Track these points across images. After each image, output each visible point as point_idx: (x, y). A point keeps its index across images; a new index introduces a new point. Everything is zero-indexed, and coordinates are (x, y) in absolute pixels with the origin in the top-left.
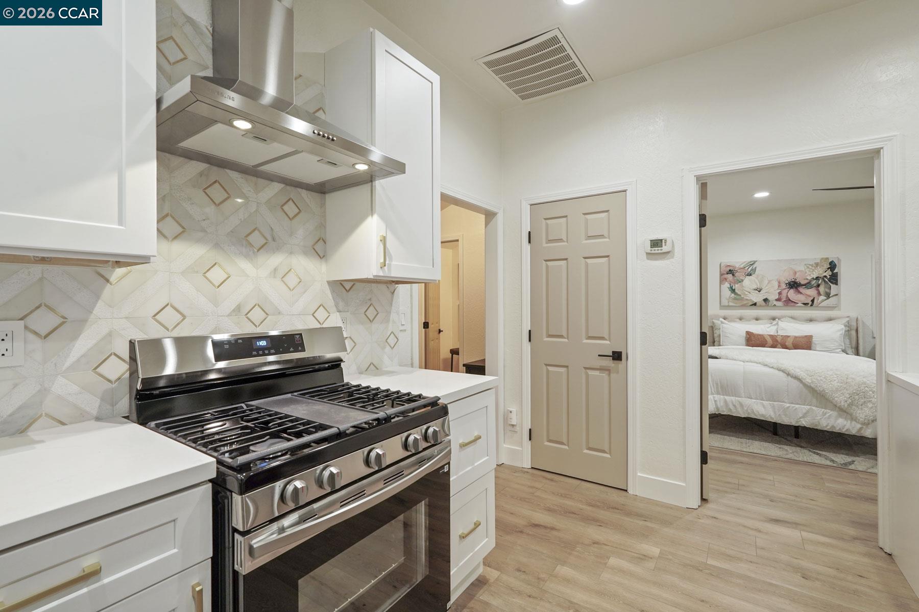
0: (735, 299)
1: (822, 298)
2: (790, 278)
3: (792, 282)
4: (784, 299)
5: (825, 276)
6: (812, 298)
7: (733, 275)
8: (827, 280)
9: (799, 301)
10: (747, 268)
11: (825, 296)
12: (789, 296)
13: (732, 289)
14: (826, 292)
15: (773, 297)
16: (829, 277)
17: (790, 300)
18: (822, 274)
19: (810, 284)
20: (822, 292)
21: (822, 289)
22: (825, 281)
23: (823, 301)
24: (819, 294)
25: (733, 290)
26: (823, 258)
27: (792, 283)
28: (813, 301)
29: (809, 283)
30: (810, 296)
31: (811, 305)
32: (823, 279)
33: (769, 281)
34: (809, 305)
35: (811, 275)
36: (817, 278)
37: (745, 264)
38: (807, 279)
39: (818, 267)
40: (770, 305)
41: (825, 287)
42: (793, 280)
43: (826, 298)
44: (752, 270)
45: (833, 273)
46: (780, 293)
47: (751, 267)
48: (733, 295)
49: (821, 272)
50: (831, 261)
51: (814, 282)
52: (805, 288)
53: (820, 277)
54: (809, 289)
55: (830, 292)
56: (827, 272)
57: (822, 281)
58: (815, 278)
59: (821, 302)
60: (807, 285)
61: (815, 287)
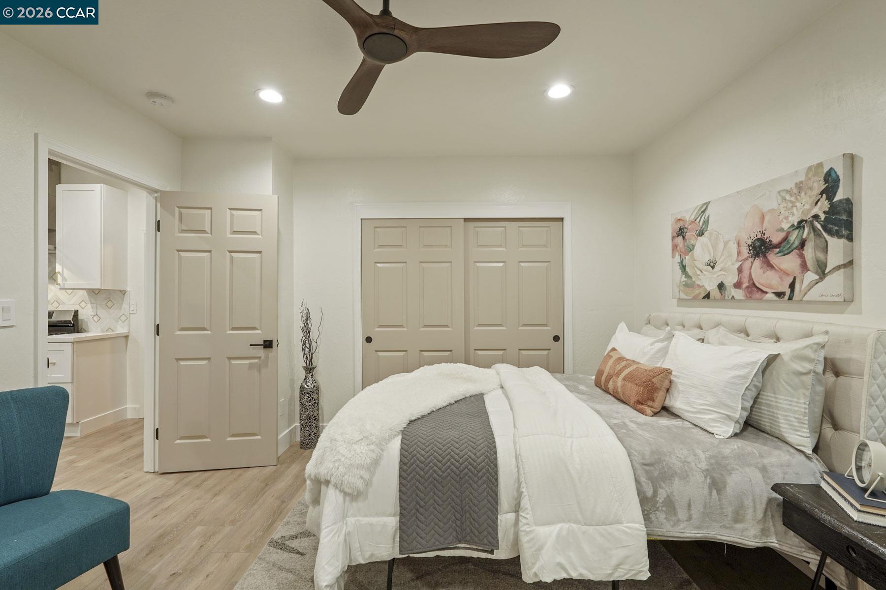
0: (686, 285)
1: (811, 276)
2: (749, 233)
3: (758, 240)
4: (745, 285)
5: (816, 217)
6: (791, 280)
7: (684, 237)
8: (819, 227)
9: (770, 287)
10: (698, 220)
11: (817, 273)
12: (753, 277)
13: (682, 265)
14: (818, 261)
15: (730, 279)
16: (823, 217)
17: (754, 284)
18: (810, 210)
19: (788, 243)
20: (810, 263)
21: (809, 252)
22: (814, 229)
23: (810, 287)
24: (804, 267)
25: (683, 267)
26: (810, 168)
27: (758, 244)
28: (792, 286)
29: (785, 239)
30: (788, 274)
31: (790, 298)
32: (812, 223)
33: (726, 243)
34: (787, 297)
35: (790, 219)
36: (800, 225)
37: (696, 211)
38: (782, 230)
39: (803, 194)
40: (726, 298)
41: (816, 247)
42: (759, 236)
43: (817, 277)
44: (704, 222)
45: (832, 205)
46: (740, 270)
47: (703, 218)
48: (684, 279)
49: (807, 207)
50: (828, 169)
51: (794, 237)
52: (779, 252)
53: (806, 221)
54: (785, 255)
55: (826, 259)
56: (819, 203)
57: (809, 229)
58: (796, 224)
59: (809, 290)
60: (782, 245)
61: (796, 248)
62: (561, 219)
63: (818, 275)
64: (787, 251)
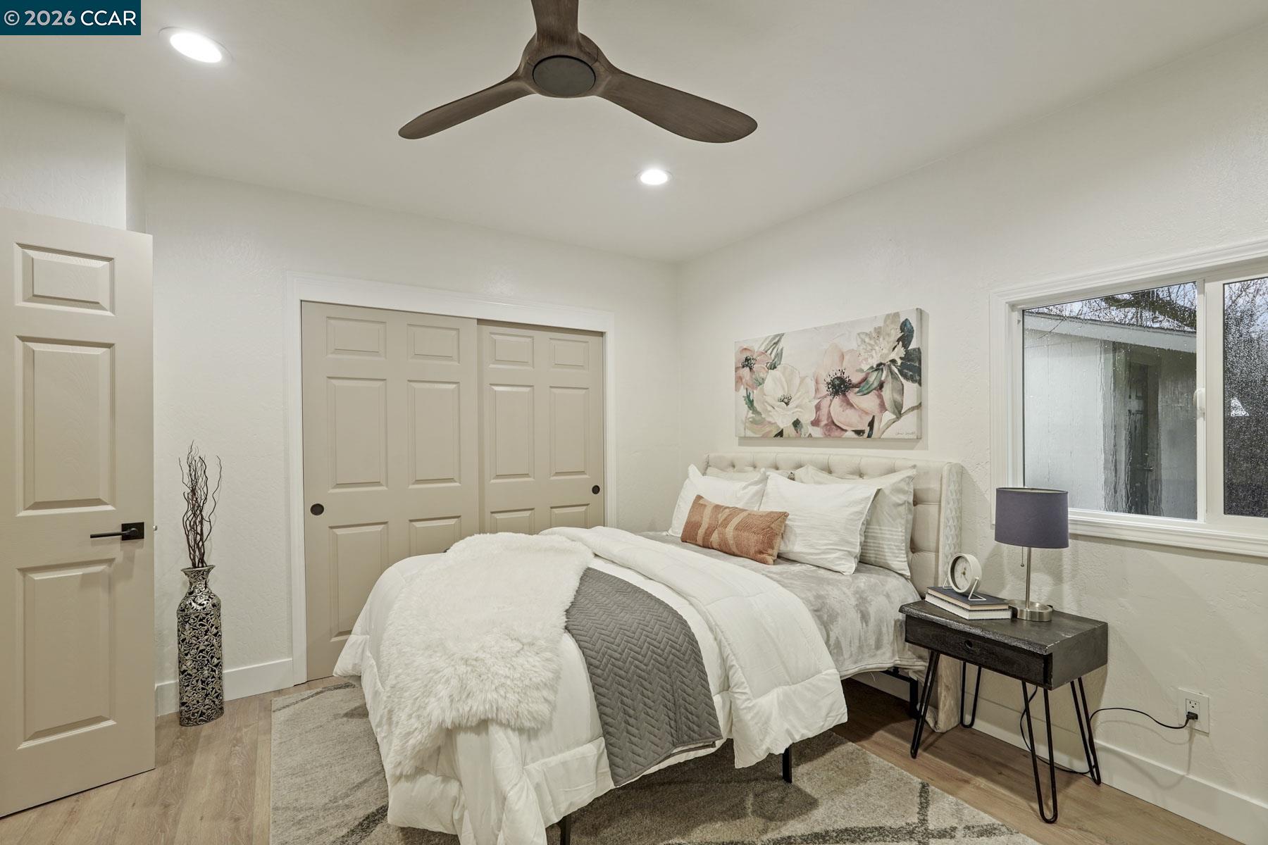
0: (754, 422)
1: (889, 416)
2: (829, 371)
3: (838, 378)
4: (824, 422)
5: (893, 361)
6: (870, 419)
7: (751, 369)
8: (896, 371)
9: (849, 425)
10: (769, 352)
11: (894, 413)
12: (832, 414)
13: (749, 400)
14: (895, 402)
15: (807, 417)
16: (899, 362)
17: (833, 422)
18: (887, 355)
19: (867, 383)
20: (888, 404)
21: (887, 393)
22: (892, 372)
23: (888, 426)
24: (883, 407)
25: (750, 403)
26: (888, 316)
27: (837, 382)
28: (871, 424)
29: (865, 380)
30: (867, 413)
31: (869, 436)
32: (889, 366)
33: (802, 380)
34: (866, 435)
35: (870, 360)
36: (879, 367)
37: (765, 344)
38: (862, 371)
39: (881, 339)
40: (803, 435)
41: (893, 390)
42: (839, 375)
43: (894, 417)
44: (777, 355)
45: (907, 352)
46: (818, 408)
47: (775, 350)
48: (751, 414)
49: (885, 351)
50: (904, 320)
51: (873, 378)
52: (858, 392)
53: (884, 364)
54: (865, 394)
55: (902, 401)
56: (896, 349)
57: (887, 372)
58: (875, 366)
59: (887, 429)
60: (862, 385)
61: (875, 389)
62: (601, 334)
63: (896, 415)
64: (866, 391)
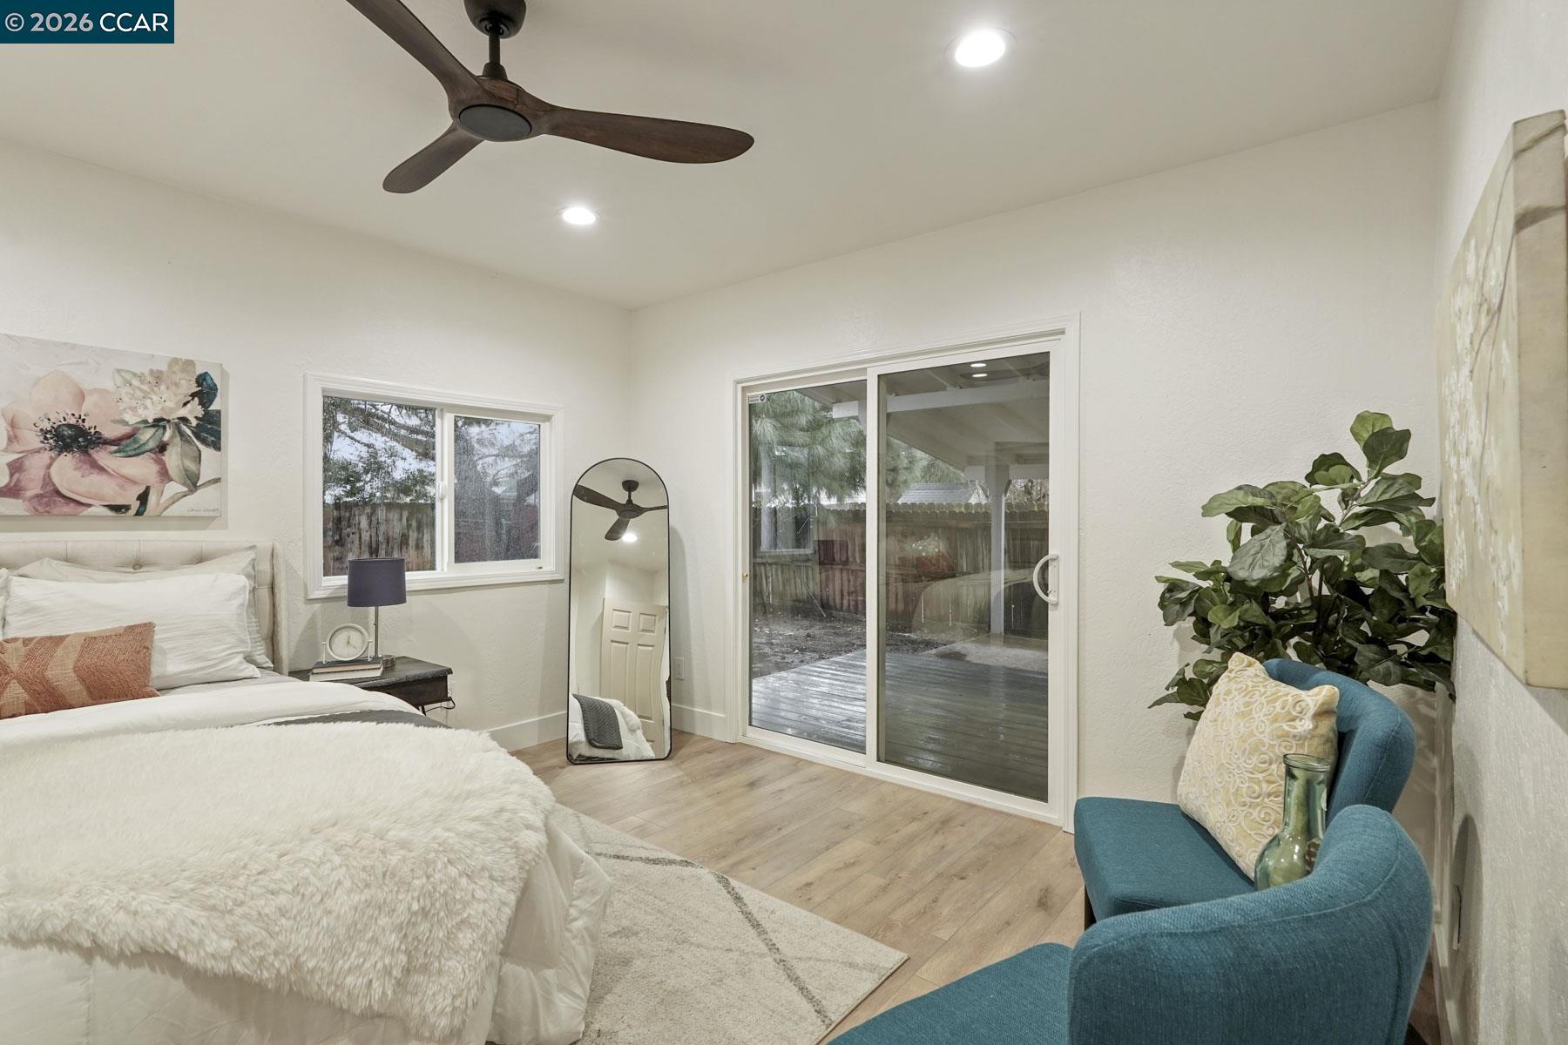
1: (174, 488)
2: (48, 413)
3: (69, 425)
4: (31, 492)
5: (184, 420)
6: (141, 490)
8: (189, 432)
9: (95, 497)
11: (184, 484)
12: (56, 481)
14: (186, 470)
16: (194, 423)
17: (57, 491)
18: (172, 410)
19: (136, 441)
20: (173, 472)
21: (172, 458)
22: (182, 434)
23: (175, 499)
24: (165, 475)
26: (175, 360)
27: (67, 432)
28: (143, 498)
29: (131, 436)
30: (134, 483)
31: (139, 513)
32: (177, 425)
34: (133, 511)
35: (140, 411)
36: (159, 423)
38: (125, 423)
39: (163, 387)
41: (183, 455)
42: (72, 421)
43: (186, 489)
45: (207, 413)
46: (15, 468)
49: (170, 404)
50: (202, 372)
51: (146, 435)
52: (116, 452)
53: (169, 421)
54: (130, 456)
55: (199, 470)
56: (189, 405)
57: (174, 432)
58: (150, 421)
59: (173, 503)
60: (124, 443)
61: (150, 451)
63: (187, 486)
64: (134, 453)
